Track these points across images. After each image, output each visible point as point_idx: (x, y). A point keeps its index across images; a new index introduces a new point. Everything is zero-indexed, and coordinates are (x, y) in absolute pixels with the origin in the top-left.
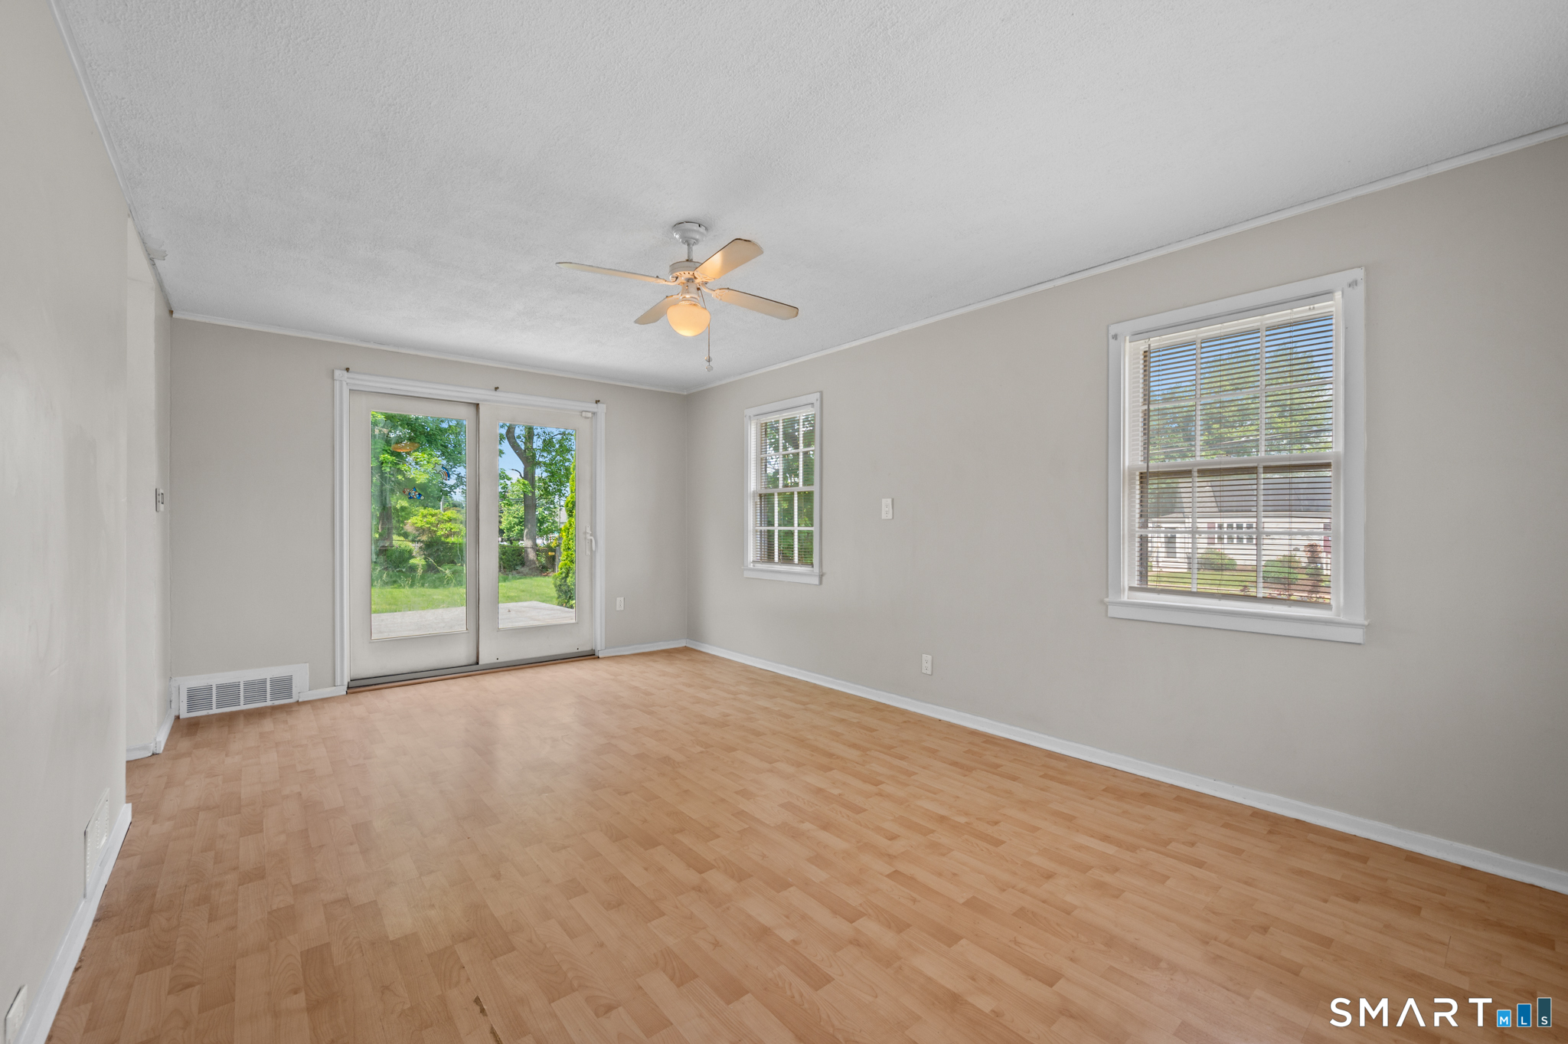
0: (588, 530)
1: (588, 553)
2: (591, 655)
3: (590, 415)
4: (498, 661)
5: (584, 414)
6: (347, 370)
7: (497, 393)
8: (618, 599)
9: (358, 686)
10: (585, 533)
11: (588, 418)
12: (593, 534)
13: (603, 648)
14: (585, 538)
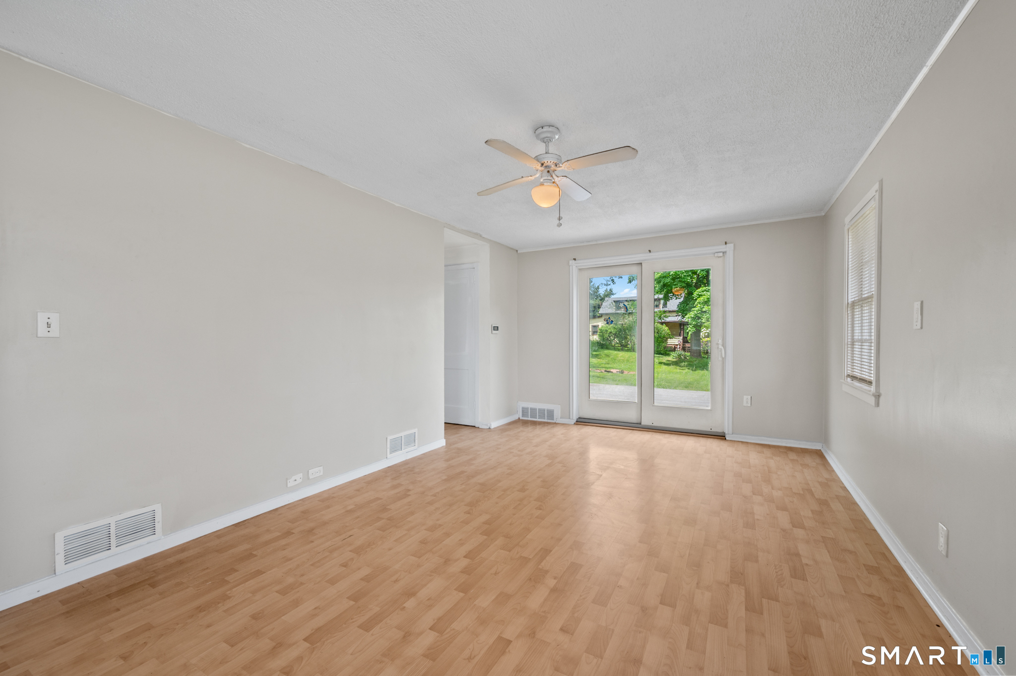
0: (720, 342)
1: (720, 359)
2: (721, 437)
3: (721, 254)
4: (653, 425)
5: (716, 255)
6: (575, 259)
7: (651, 254)
8: (745, 397)
9: (582, 421)
10: (718, 344)
11: (721, 257)
12: (724, 345)
13: (731, 432)
14: (718, 348)
